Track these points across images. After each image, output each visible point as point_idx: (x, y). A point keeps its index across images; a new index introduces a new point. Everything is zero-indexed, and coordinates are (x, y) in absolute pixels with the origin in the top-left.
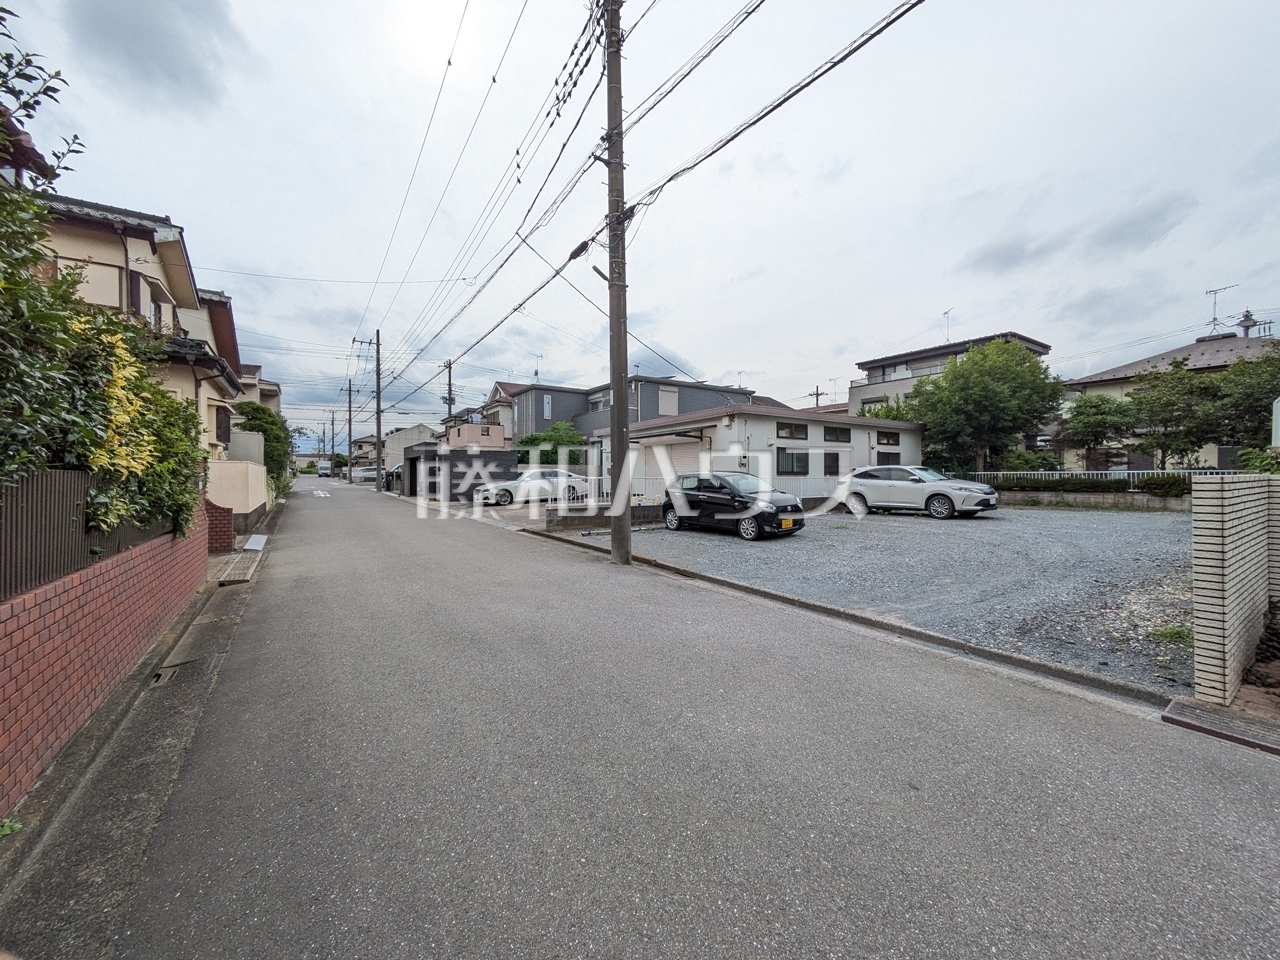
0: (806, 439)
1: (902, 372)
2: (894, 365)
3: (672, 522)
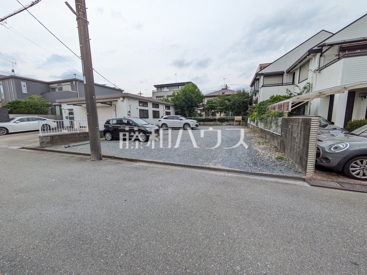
0: (147, 107)
1: (166, 89)
2: (164, 87)
3: (108, 138)
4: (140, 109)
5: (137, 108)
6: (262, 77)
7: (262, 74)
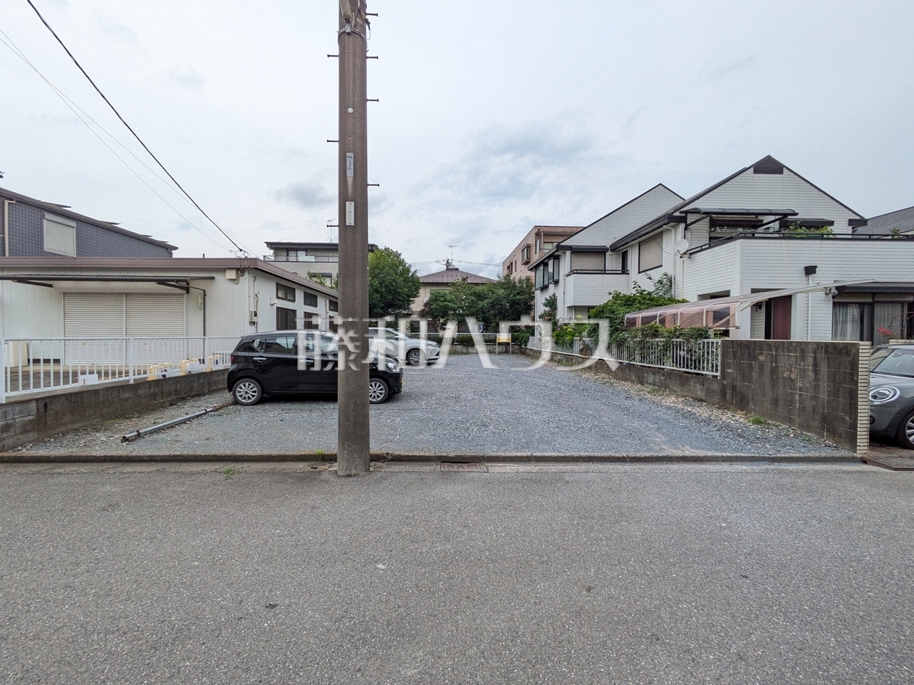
0: (294, 301)
2: (297, 250)
3: (247, 395)
4: (278, 308)
5: (272, 305)
6: (568, 253)
7: (570, 248)
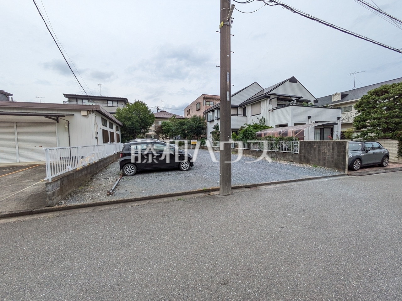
0: (107, 126)
1: (85, 102)
2: (82, 99)
3: (130, 171)
4: (103, 130)
5: (101, 128)
